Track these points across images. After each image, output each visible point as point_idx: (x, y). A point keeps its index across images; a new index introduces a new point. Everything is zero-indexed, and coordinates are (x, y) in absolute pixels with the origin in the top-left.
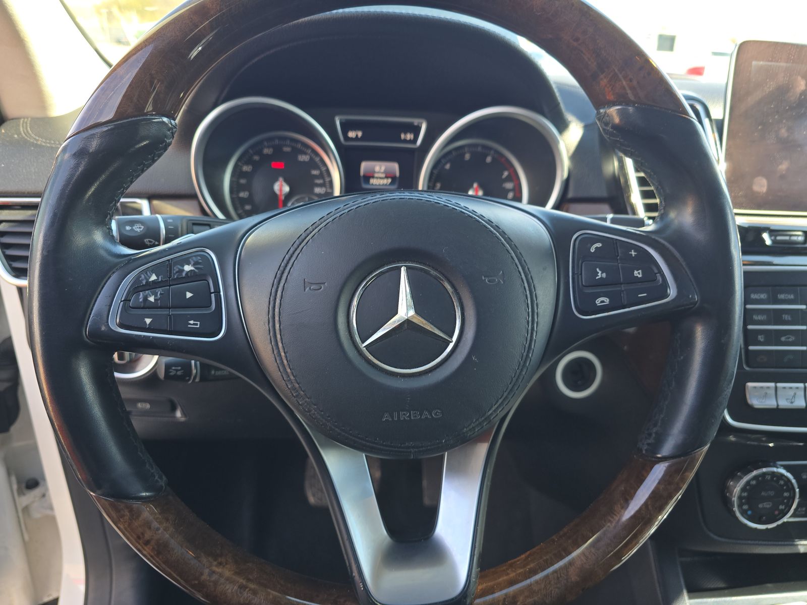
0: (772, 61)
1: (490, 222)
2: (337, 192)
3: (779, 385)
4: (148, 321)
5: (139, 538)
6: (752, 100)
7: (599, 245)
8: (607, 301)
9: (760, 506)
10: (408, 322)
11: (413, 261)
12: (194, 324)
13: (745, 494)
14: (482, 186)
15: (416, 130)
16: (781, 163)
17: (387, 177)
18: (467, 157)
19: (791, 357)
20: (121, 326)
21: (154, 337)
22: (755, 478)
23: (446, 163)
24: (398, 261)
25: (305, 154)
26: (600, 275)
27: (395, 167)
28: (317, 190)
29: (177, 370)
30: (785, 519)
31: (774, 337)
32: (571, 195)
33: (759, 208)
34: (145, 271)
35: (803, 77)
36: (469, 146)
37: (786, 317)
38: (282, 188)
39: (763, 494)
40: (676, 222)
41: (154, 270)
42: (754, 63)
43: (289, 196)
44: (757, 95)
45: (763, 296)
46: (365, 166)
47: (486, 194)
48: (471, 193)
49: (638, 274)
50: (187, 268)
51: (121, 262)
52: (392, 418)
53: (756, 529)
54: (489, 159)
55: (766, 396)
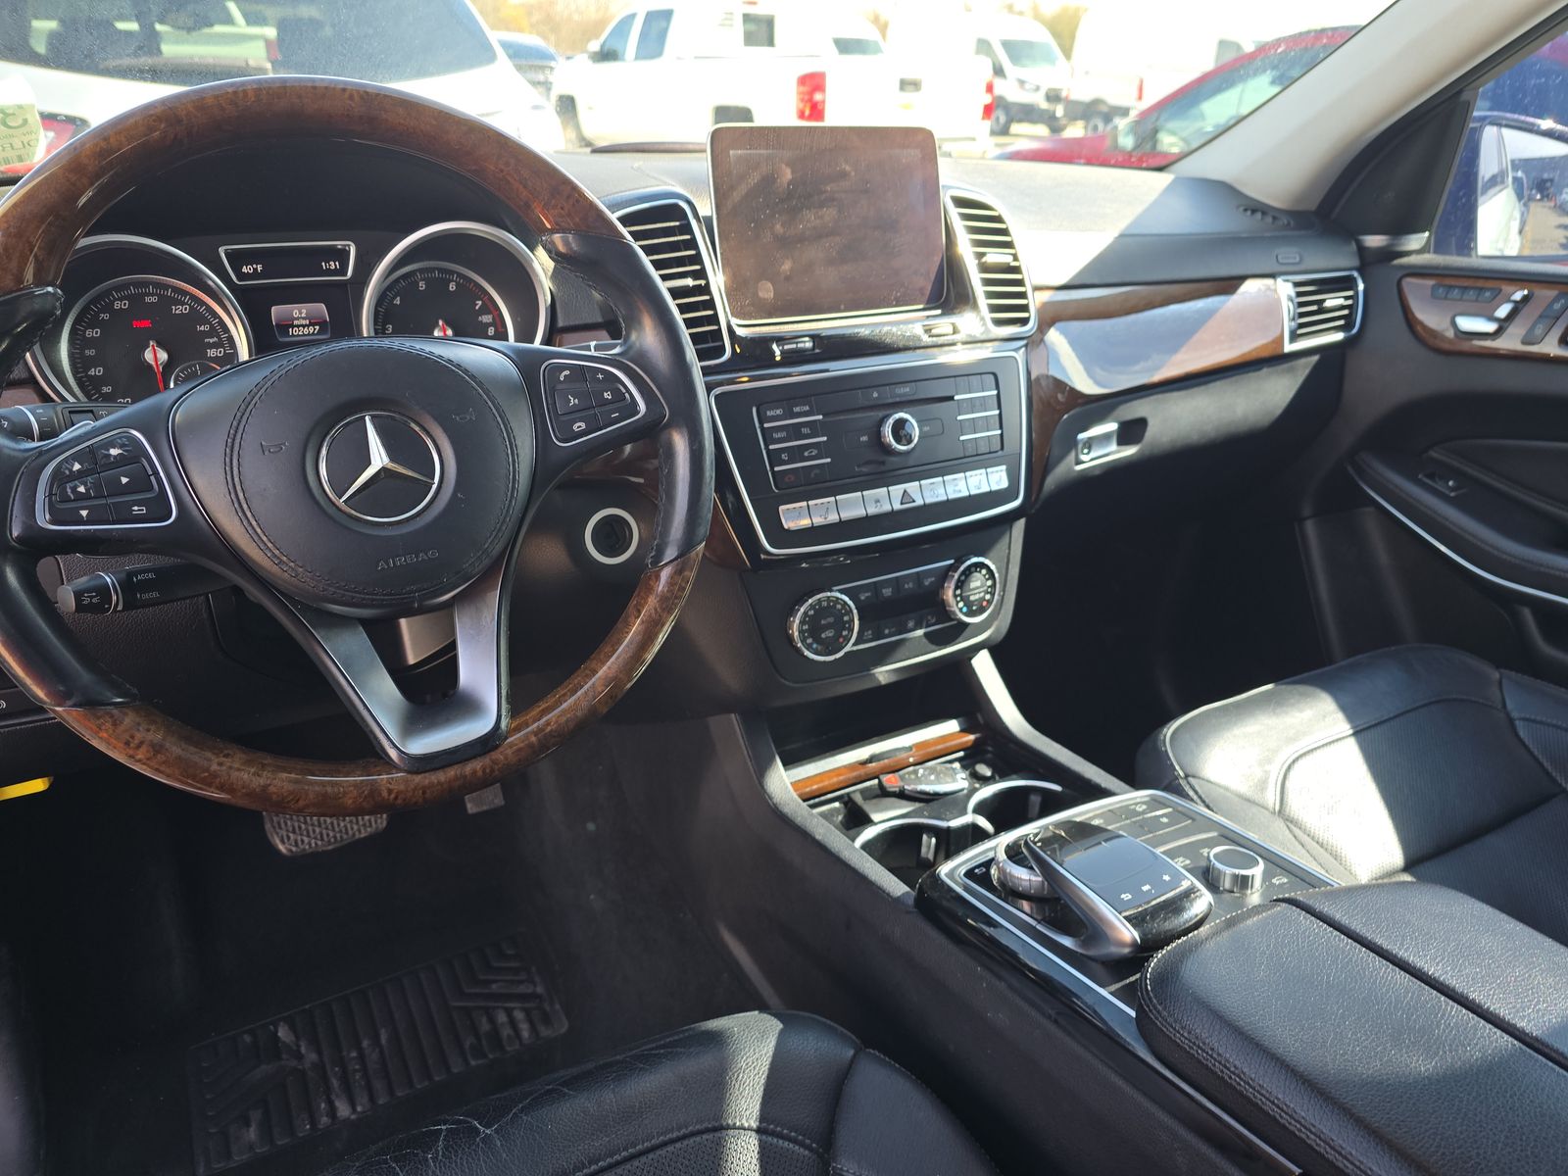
0: (750, 149)
1: (450, 361)
2: (244, 353)
3: (811, 503)
4: (84, 513)
5: (127, 743)
6: (736, 196)
7: (567, 372)
8: (583, 425)
9: (823, 636)
10: (384, 469)
11: (377, 410)
12: (139, 510)
13: (806, 627)
14: (449, 323)
15: (343, 255)
16: (783, 264)
17: (311, 324)
18: (422, 285)
19: (817, 471)
20: (52, 522)
21: (95, 530)
22: (812, 606)
23: (394, 298)
24: (361, 411)
25: (183, 304)
26: (573, 401)
27: (321, 308)
28: (212, 353)
29: (91, 597)
30: (848, 648)
31: (796, 454)
32: (561, 323)
33: (770, 316)
34: (66, 460)
35: (787, 165)
36: (421, 271)
37: (805, 431)
38: (156, 356)
39: (823, 622)
40: (638, 344)
41: (75, 457)
42: (731, 152)
43: (169, 367)
44: (743, 189)
45: (779, 412)
46: (276, 312)
47: (456, 333)
48: (436, 333)
49: (607, 395)
50: (114, 452)
51: (31, 456)
52: (388, 565)
53: (825, 662)
54: (452, 287)
55: (800, 516)
